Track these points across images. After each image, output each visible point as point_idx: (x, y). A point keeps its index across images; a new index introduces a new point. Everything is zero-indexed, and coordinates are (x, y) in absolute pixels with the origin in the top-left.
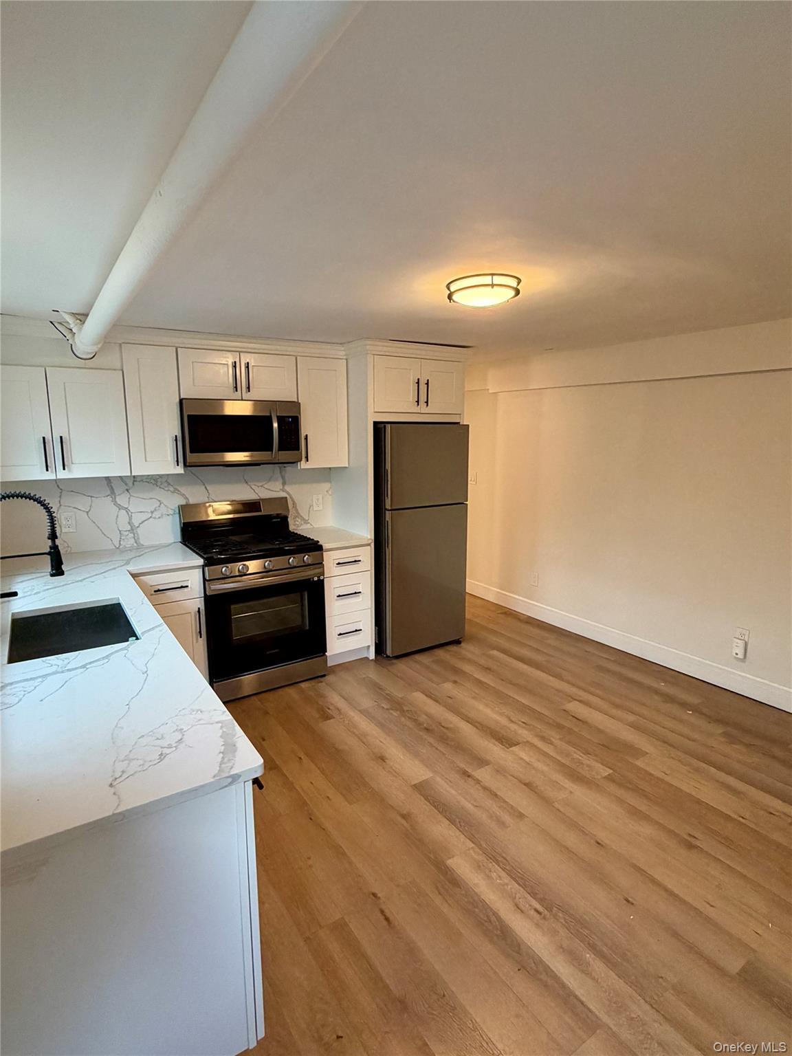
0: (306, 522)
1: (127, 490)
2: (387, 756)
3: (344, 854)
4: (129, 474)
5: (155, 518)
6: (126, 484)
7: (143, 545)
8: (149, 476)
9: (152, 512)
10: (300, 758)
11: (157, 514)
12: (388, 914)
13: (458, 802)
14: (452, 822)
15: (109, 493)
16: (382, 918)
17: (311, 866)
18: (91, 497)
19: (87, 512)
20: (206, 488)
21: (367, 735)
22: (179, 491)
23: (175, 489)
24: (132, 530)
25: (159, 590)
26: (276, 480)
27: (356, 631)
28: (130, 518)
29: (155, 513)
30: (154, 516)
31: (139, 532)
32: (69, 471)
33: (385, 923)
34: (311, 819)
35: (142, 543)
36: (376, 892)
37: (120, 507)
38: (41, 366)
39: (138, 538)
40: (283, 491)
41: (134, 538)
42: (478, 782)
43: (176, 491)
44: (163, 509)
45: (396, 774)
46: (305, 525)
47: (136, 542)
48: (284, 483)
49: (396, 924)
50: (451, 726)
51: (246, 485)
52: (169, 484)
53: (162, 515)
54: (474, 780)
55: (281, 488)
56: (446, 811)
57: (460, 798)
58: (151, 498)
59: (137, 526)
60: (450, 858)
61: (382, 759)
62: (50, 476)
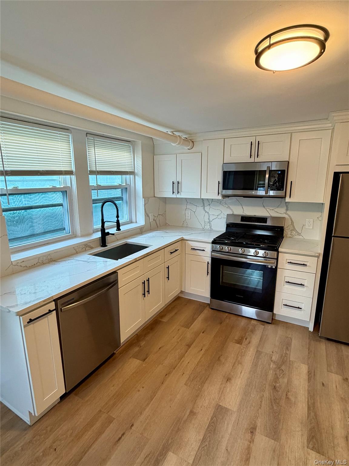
0: (299, 234)
1: (209, 205)
2: (233, 381)
3: (152, 400)
4: (200, 198)
5: (218, 218)
6: (209, 202)
7: (212, 229)
8: (218, 199)
9: (218, 216)
10: (202, 350)
11: (219, 217)
12: (123, 438)
13: (222, 437)
14: (204, 440)
15: (202, 205)
16: (120, 436)
17: (139, 391)
18: (196, 206)
19: (195, 212)
20: (242, 207)
21: (241, 364)
22: (230, 207)
23: (228, 206)
24: (209, 222)
25: (194, 249)
26: (282, 207)
27: (299, 308)
28: (209, 216)
29: (219, 216)
30: (218, 217)
31: (212, 224)
32: (180, 194)
33: (117, 438)
34: (166, 375)
35: (212, 228)
36: (134, 426)
37: (206, 212)
38: (175, 154)
39: (211, 226)
40: (286, 214)
41: (210, 225)
42: (252, 441)
43: (229, 207)
44: (222, 215)
45: (222, 392)
46: (298, 236)
47: (210, 228)
48: (287, 210)
49: (118, 445)
50: (293, 399)
51: (263, 208)
52: (226, 204)
53: (222, 218)
54: (251, 438)
55: (285, 212)
56: (210, 433)
57: (227, 436)
58: (218, 209)
59: (211, 220)
60: (173, 453)
61: (228, 379)
62: (174, 196)
